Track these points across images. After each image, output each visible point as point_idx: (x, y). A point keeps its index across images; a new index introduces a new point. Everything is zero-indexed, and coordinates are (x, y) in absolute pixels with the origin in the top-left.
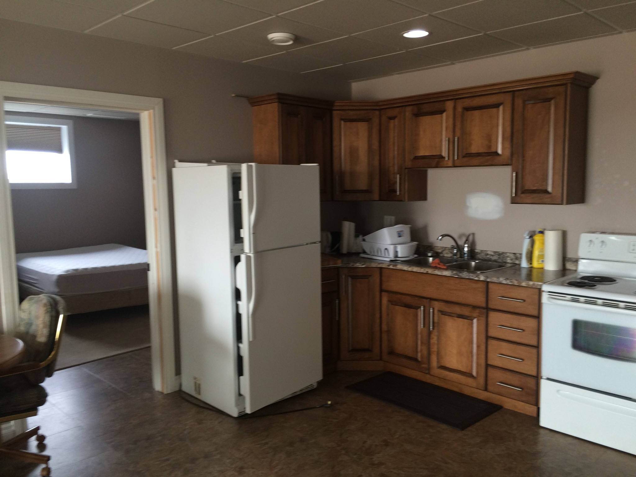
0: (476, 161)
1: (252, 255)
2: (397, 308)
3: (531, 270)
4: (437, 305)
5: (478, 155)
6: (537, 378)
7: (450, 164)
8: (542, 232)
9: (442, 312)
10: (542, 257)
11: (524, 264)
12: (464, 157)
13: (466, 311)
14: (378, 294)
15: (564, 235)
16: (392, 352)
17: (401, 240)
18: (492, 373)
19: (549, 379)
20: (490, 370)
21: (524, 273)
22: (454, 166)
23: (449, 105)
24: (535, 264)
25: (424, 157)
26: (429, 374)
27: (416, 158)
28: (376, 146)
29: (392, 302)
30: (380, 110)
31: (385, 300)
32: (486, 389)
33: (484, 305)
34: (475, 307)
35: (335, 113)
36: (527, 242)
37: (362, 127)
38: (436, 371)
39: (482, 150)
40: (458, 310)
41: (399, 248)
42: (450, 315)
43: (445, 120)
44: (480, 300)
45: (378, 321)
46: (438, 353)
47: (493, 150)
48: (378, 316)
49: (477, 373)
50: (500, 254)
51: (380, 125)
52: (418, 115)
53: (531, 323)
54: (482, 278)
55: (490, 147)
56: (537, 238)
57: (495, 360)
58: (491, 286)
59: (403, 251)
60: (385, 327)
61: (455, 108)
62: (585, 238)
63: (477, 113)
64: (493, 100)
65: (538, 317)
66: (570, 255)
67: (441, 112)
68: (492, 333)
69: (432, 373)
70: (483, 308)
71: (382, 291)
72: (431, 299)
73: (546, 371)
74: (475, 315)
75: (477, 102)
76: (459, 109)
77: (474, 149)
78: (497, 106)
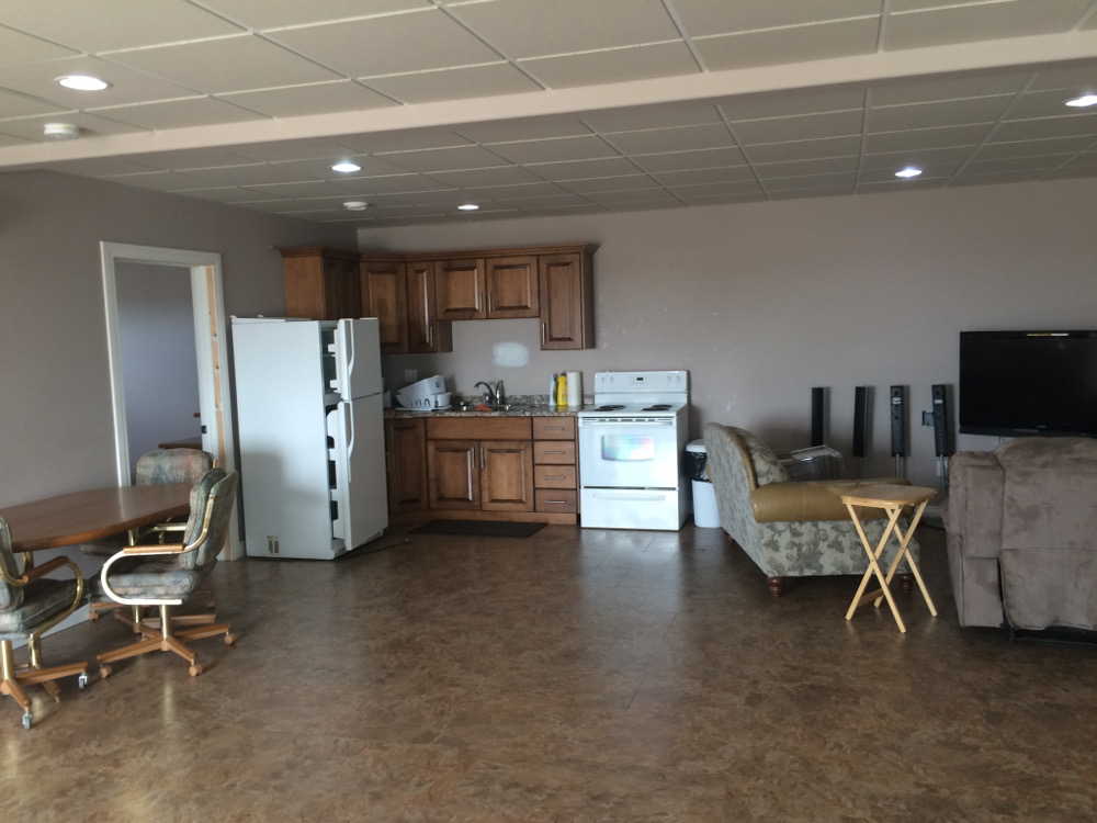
0: (508, 313)
1: (351, 403)
2: (445, 454)
3: (557, 407)
4: (487, 445)
5: (510, 308)
6: (577, 490)
7: (484, 316)
8: (564, 375)
9: (491, 451)
10: (566, 396)
11: (552, 403)
12: (497, 309)
13: (513, 446)
14: (423, 443)
15: (581, 374)
16: (441, 498)
17: (438, 390)
18: (541, 495)
19: (586, 487)
20: (538, 492)
21: (552, 409)
22: (488, 318)
23: (480, 263)
24: (560, 402)
25: (457, 310)
26: (481, 510)
27: (448, 311)
28: (403, 298)
29: (438, 449)
30: (406, 263)
31: (431, 449)
32: (535, 510)
33: (530, 437)
34: (521, 441)
35: (362, 265)
36: (553, 384)
37: (389, 279)
38: (488, 506)
39: (513, 304)
40: (506, 446)
41: (439, 398)
42: (499, 451)
43: (476, 277)
44: (526, 434)
45: (425, 472)
46: (490, 489)
47: (523, 304)
48: (424, 466)
49: (526, 498)
50: (527, 398)
51: (407, 278)
52: (448, 270)
53: (571, 445)
54: (528, 414)
55: (520, 301)
56: (561, 380)
57: (541, 483)
58: (535, 420)
59: (442, 400)
60: (432, 475)
61: (485, 266)
62: (598, 376)
63: (507, 271)
64: (520, 261)
65: (575, 440)
66: (586, 392)
67: (473, 269)
68: (537, 461)
69: (484, 508)
70: (528, 440)
71: (427, 440)
72: (480, 440)
73: (584, 481)
74: (522, 447)
75: (505, 262)
76: (490, 267)
77: (506, 303)
78: (524, 266)
